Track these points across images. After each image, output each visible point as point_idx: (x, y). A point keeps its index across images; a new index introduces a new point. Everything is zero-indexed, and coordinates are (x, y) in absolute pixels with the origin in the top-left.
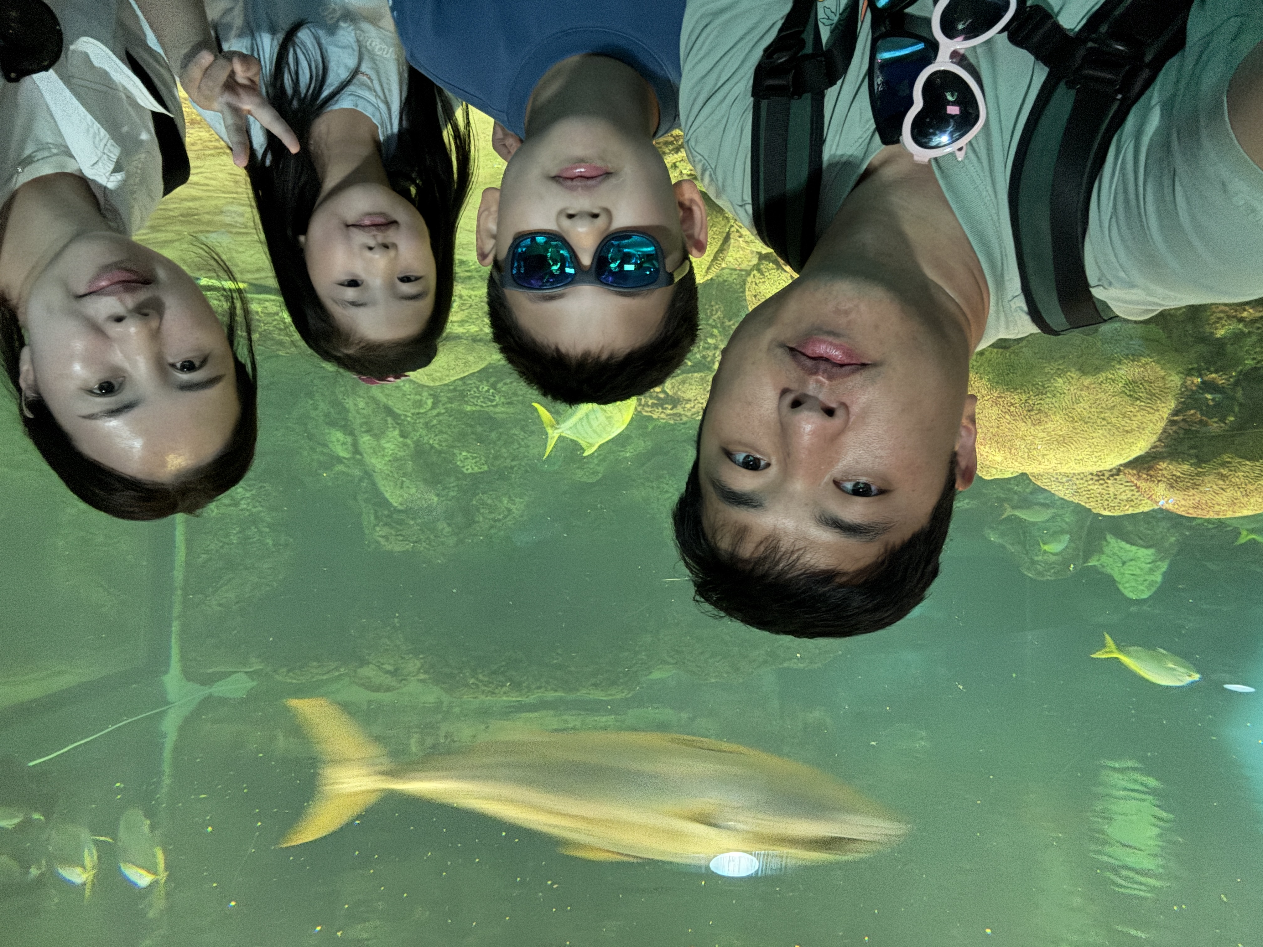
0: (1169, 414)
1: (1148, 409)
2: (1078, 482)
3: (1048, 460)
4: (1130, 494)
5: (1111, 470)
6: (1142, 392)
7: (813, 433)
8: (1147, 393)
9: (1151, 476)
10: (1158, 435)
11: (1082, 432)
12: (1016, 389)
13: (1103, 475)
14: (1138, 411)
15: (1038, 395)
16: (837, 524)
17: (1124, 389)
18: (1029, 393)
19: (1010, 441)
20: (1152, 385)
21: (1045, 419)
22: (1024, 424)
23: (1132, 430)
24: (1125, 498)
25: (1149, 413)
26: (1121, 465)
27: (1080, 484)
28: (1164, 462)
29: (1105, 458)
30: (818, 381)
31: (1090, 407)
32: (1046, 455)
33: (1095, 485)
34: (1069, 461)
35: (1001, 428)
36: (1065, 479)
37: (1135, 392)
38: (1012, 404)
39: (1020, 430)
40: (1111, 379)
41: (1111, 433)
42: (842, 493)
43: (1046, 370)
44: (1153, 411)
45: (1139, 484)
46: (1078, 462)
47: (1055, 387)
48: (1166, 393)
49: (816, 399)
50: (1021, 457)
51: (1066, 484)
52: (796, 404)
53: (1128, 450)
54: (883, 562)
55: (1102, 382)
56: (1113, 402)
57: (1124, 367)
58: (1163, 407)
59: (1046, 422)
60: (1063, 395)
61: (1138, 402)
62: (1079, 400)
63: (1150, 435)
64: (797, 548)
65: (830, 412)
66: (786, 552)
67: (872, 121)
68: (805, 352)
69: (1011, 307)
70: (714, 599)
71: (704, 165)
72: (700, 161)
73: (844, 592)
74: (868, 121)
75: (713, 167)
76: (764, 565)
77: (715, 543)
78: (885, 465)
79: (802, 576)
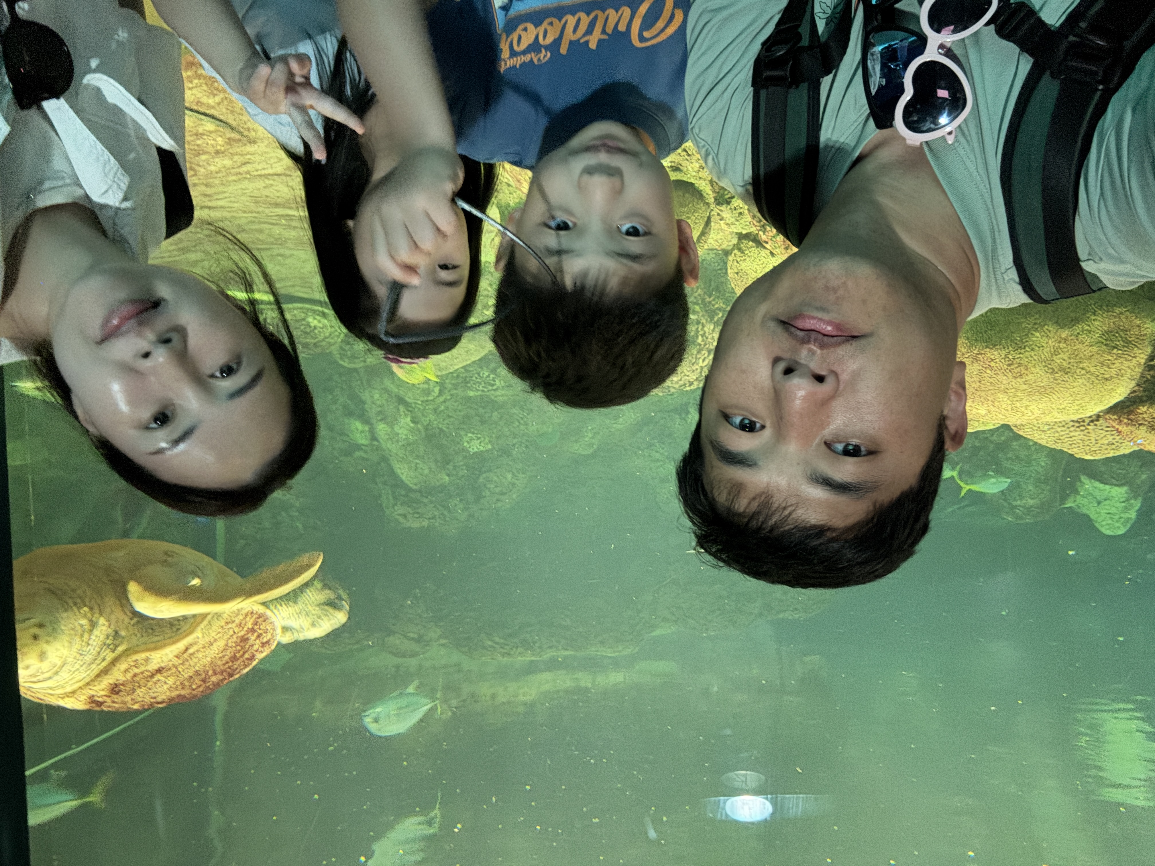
0: (1146, 360)
1: (1126, 356)
2: (1059, 429)
3: (1031, 412)
4: (1110, 438)
5: (1090, 417)
6: (1119, 341)
7: (805, 398)
8: (1123, 341)
9: (1132, 420)
10: (1136, 381)
11: (1063, 383)
12: (995, 346)
13: (1084, 421)
14: (1116, 359)
15: (1017, 350)
16: (827, 483)
17: (1100, 339)
18: (1008, 349)
19: (992, 394)
20: (1128, 333)
21: (1026, 372)
22: (1005, 377)
23: (1111, 377)
24: (1106, 442)
25: (1127, 360)
26: (1101, 412)
27: (1062, 431)
28: (1143, 406)
29: (1086, 406)
30: (810, 350)
31: (1070, 358)
32: (1028, 406)
33: (1075, 431)
34: (1052, 410)
35: (983, 382)
36: (1046, 428)
37: (1111, 340)
38: (992, 360)
39: (1002, 383)
40: (1087, 330)
41: (1091, 382)
42: (832, 453)
43: (1023, 326)
44: (1130, 358)
45: (1120, 428)
46: (1061, 411)
47: (1033, 341)
48: (1143, 340)
49: (808, 367)
50: (1004, 409)
51: (1048, 432)
52: (788, 371)
53: (1108, 397)
54: (873, 518)
55: (1078, 333)
56: (1091, 352)
57: (1099, 318)
58: (1140, 354)
59: (1027, 375)
60: (1041, 348)
61: (1115, 351)
62: (1058, 352)
63: (1128, 380)
64: (789, 504)
65: (820, 379)
66: (778, 507)
67: (867, 106)
68: (796, 325)
69: (1004, 279)
70: (714, 550)
71: (707, 150)
72: (704, 146)
73: (836, 545)
74: (862, 107)
75: (716, 152)
76: (758, 520)
77: (714, 499)
78: (874, 429)
79: (794, 530)
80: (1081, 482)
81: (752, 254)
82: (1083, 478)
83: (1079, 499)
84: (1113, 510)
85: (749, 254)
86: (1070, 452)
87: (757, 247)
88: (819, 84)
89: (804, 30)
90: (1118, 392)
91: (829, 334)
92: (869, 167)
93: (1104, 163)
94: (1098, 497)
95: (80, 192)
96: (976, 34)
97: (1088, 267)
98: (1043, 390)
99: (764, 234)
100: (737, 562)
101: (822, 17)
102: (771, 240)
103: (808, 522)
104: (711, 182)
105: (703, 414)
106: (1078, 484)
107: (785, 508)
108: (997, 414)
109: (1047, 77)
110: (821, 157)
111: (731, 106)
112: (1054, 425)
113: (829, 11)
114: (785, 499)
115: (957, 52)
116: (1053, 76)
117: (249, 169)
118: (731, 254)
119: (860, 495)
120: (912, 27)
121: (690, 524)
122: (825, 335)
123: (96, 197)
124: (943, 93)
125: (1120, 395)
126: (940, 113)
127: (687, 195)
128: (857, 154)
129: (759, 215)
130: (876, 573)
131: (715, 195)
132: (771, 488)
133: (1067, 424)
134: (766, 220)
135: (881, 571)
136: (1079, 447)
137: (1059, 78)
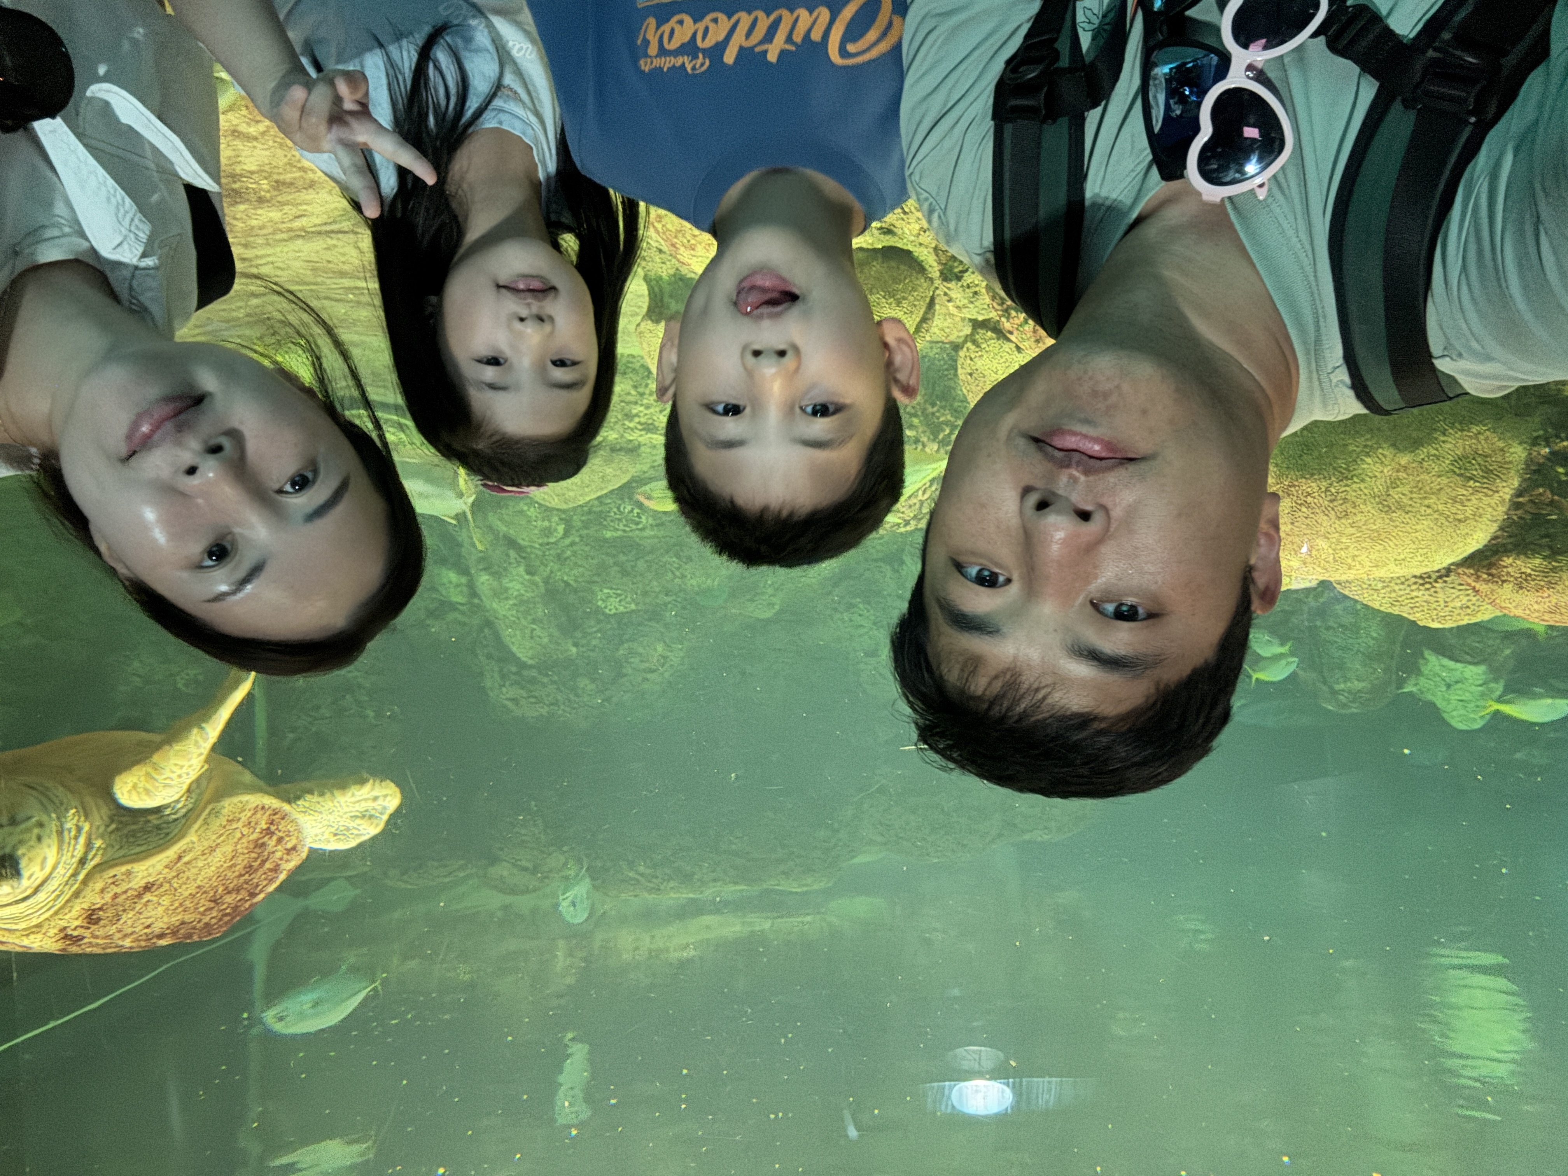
0: (1512, 496)
1: (1485, 490)
2: (1397, 588)
3: (1360, 563)
4: (1465, 600)
5: (1438, 571)
6: (1476, 470)
7: (1065, 542)
8: (1482, 471)
9: (1493, 576)
10: (1499, 524)
11: (1403, 525)
12: (1312, 475)
13: (1429, 577)
14: (1472, 494)
15: (1342, 480)
16: (1094, 656)
17: (1452, 467)
18: (1330, 479)
19: (1309, 540)
20: (1488, 459)
21: (1353, 510)
22: (1326, 517)
23: (1467, 518)
24: (1459, 605)
25: (1486, 495)
26: (1452, 564)
27: (1400, 590)
28: (1508, 557)
29: (1432, 556)
30: (1071, 477)
31: (1411, 492)
32: (1356, 556)
33: (1419, 590)
34: (1388, 562)
35: (1296, 524)
36: (1380, 585)
37: (1466, 469)
38: (1309, 494)
39: (1321, 525)
40: (1434, 455)
41: (1439, 524)
42: (1101, 616)
43: (1351, 448)
44: (1491, 493)
45: (1478, 586)
46: (1399, 563)
47: (1364, 469)
48: (1507, 469)
49: (1067, 499)
50: (1324, 560)
51: (1383, 591)
52: (1042, 505)
53: (1462, 544)
54: (1155, 703)
55: (1423, 459)
56: (1439, 484)
57: (1450, 440)
58: (1504, 487)
59: (1355, 514)
60: (1374, 479)
61: (1471, 483)
62: (1396, 483)
63: (1488, 523)
64: (1042, 685)
65: (1085, 516)
66: (1028, 689)
67: (1148, 150)
68: (1054, 443)
69: (1331, 381)
70: (941, 746)
71: (931, 204)
72: (926, 199)
73: (1104, 740)
74: (1142, 151)
75: (943, 207)
76: (1001, 705)
77: (941, 677)
78: (1156, 583)
79: (1050, 720)
80: (1424, 658)
81: (991, 348)
82: (1428, 654)
83: (1422, 681)
84: (1467, 696)
85: (987, 349)
86: (1411, 618)
87: (998, 339)
88: (1083, 119)
89: (1063, 45)
90: (1475, 537)
91: (1096, 454)
92: (1150, 231)
93: (1470, 222)
94: (1447, 679)
95: (86, 245)
96: (1300, 48)
97: (1443, 365)
98: (1376, 534)
99: (1008, 321)
100: (973, 762)
101: (1087, 29)
102: (1017, 329)
103: (1069, 708)
104: (936, 249)
105: (927, 563)
106: (1421, 661)
107: (1037, 690)
108: (1315, 566)
109: (1397, 107)
110: (1088, 216)
111: (965, 145)
112: (1390, 582)
113: (1096, 21)
114: (1038, 678)
115: (1271, 75)
116: (1407, 104)
117: (304, 223)
118: (962, 348)
119: (1138, 672)
120: (1210, 41)
121: (908, 711)
122: (1091, 457)
123: (106, 252)
124: (1251, 133)
125: (1478, 542)
126: (1247, 159)
127: (902, 267)
128: (1134, 215)
129: (1003, 294)
130: (1160, 778)
131: (940, 267)
132: (1019, 664)
133: (1407, 580)
134: (1013, 300)
135: (1165, 774)
136: (1423, 611)
137: (1414, 108)
